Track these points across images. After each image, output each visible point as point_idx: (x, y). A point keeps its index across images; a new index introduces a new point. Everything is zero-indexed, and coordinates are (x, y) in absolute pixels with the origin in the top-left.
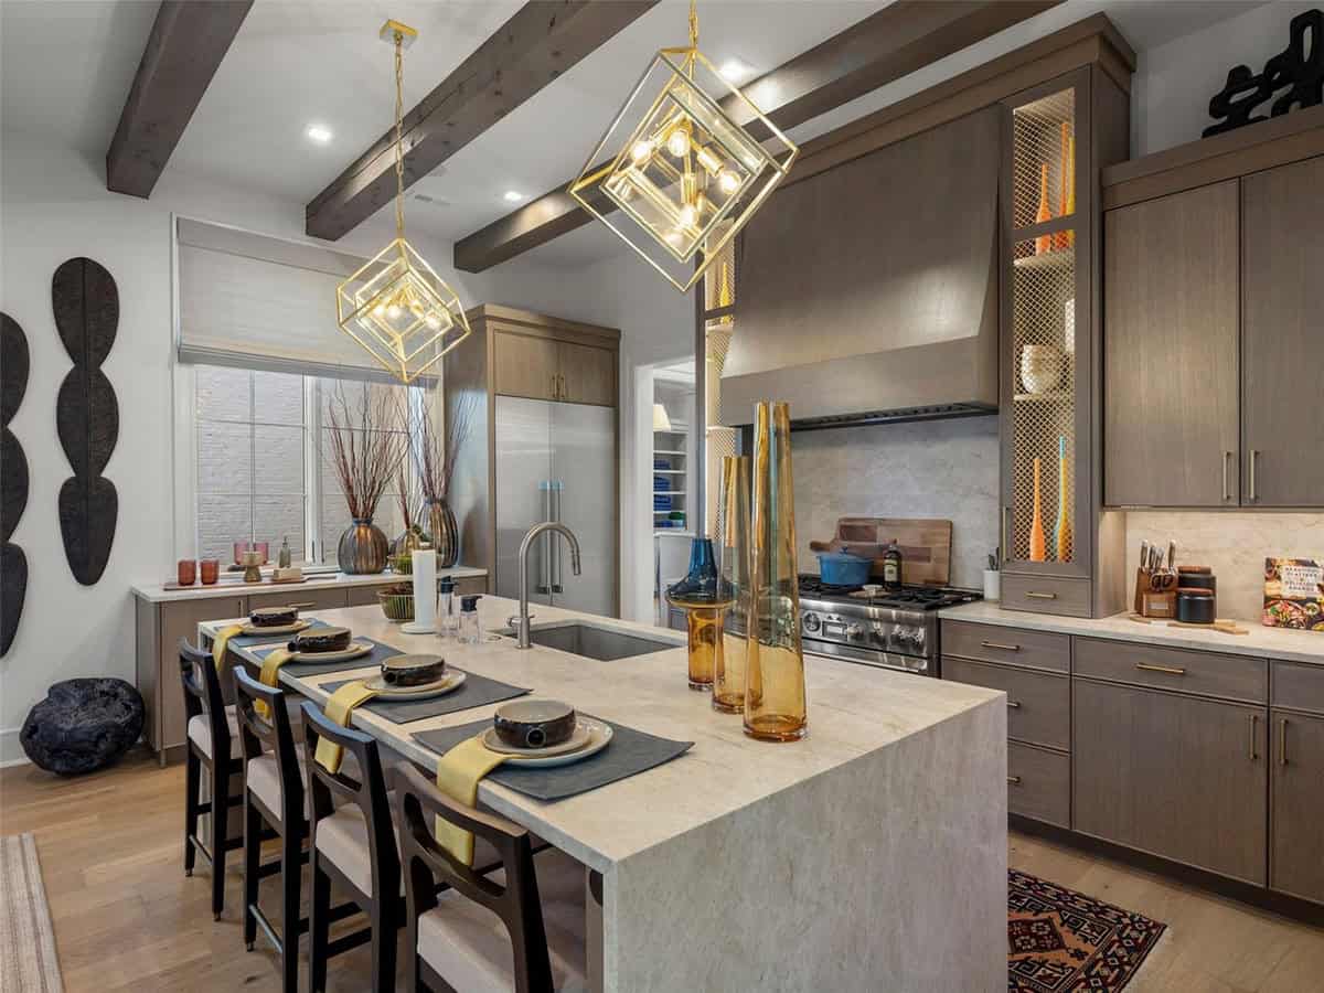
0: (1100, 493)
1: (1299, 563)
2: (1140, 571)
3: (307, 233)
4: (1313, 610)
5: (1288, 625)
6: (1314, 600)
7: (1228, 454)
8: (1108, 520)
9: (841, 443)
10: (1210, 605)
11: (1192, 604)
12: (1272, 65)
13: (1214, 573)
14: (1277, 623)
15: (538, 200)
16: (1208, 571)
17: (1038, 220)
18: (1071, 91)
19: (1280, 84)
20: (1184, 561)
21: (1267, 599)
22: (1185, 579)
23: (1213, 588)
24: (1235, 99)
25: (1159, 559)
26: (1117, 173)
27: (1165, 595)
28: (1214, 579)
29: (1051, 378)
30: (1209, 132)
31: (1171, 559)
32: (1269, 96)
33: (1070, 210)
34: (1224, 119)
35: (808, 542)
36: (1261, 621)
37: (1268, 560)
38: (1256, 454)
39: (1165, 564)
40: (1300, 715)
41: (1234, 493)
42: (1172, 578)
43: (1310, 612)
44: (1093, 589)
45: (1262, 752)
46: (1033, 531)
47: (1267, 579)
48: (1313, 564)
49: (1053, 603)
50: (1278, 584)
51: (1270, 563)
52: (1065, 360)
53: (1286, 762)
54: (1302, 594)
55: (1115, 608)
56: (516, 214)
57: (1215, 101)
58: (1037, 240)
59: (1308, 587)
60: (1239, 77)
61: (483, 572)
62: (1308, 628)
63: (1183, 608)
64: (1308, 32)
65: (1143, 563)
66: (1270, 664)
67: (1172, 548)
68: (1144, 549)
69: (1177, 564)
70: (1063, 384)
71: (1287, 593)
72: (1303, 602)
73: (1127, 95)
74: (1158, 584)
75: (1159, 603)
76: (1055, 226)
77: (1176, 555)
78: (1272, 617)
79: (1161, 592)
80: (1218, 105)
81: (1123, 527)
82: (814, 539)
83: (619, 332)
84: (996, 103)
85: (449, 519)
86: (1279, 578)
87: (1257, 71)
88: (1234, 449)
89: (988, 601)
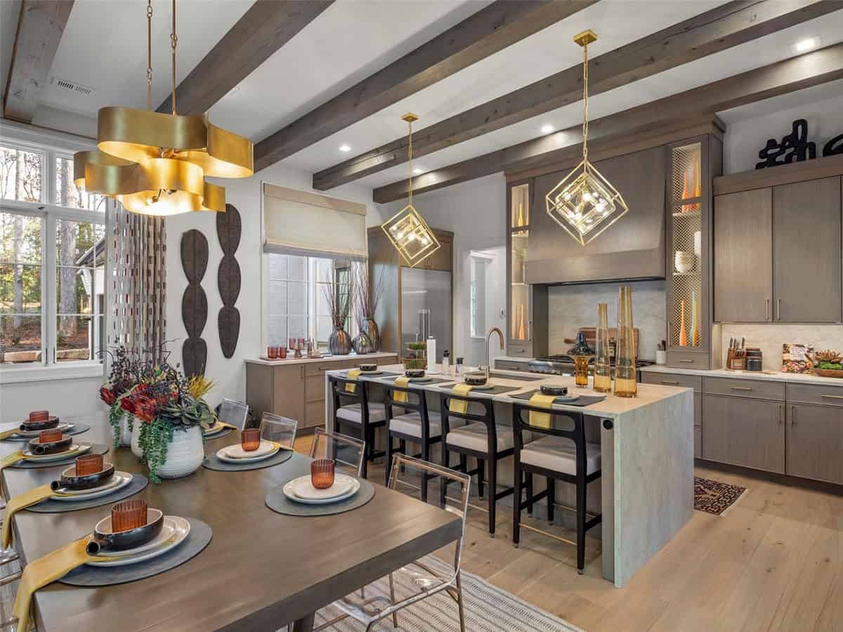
0: (712, 315)
1: (797, 345)
2: (730, 350)
3: (314, 187)
4: (803, 365)
5: (793, 371)
6: (803, 361)
7: (768, 301)
8: (715, 328)
9: (580, 292)
10: (760, 363)
11: (752, 363)
12: (785, 139)
13: (761, 350)
14: (788, 371)
15: (428, 173)
16: (759, 350)
17: (683, 198)
18: (700, 144)
19: (789, 147)
20: (748, 345)
21: (784, 361)
22: (749, 353)
23: (761, 356)
24: (770, 152)
25: (738, 344)
26: (718, 180)
27: (741, 360)
28: (761, 353)
29: (689, 266)
30: (759, 166)
31: (743, 345)
32: (784, 152)
33: (697, 195)
34: (765, 160)
35: (563, 340)
36: (781, 370)
37: (784, 345)
38: (780, 301)
39: (740, 347)
40: (799, 404)
41: (770, 316)
42: (744, 353)
43: (802, 366)
44: (710, 358)
45: (783, 420)
46: (681, 334)
47: (784, 353)
48: (803, 346)
49: (691, 364)
50: (790, 355)
51: (785, 346)
52: (695, 258)
53: (793, 423)
54: (798, 359)
55: (719, 367)
56: (414, 179)
57: (761, 152)
58: (683, 206)
59: (801, 356)
60: (772, 143)
61: (396, 354)
62: (801, 373)
63: (748, 365)
64: (800, 128)
65: (731, 346)
66: (785, 384)
67: (743, 340)
68: (731, 340)
69: (745, 347)
70: (694, 269)
71: (792, 358)
72: (799, 362)
73: (722, 143)
74: (737, 356)
75: (738, 363)
76: (691, 201)
77: (745, 343)
78: (786, 368)
79: (739, 359)
80: (763, 154)
81: (721, 331)
82: (567, 338)
83: (453, 233)
84: (664, 145)
85: (375, 326)
86: (789, 352)
87: (779, 142)
88: (770, 297)
89: (659, 365)
